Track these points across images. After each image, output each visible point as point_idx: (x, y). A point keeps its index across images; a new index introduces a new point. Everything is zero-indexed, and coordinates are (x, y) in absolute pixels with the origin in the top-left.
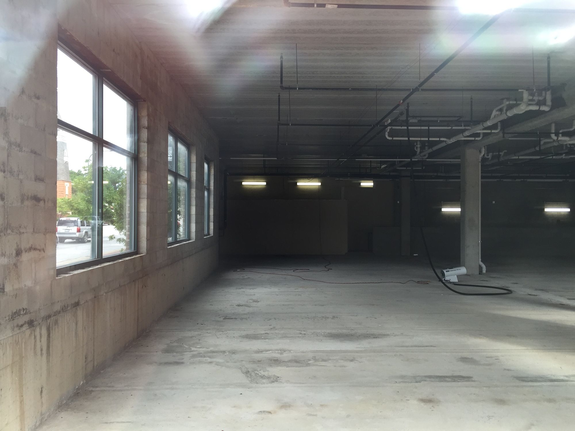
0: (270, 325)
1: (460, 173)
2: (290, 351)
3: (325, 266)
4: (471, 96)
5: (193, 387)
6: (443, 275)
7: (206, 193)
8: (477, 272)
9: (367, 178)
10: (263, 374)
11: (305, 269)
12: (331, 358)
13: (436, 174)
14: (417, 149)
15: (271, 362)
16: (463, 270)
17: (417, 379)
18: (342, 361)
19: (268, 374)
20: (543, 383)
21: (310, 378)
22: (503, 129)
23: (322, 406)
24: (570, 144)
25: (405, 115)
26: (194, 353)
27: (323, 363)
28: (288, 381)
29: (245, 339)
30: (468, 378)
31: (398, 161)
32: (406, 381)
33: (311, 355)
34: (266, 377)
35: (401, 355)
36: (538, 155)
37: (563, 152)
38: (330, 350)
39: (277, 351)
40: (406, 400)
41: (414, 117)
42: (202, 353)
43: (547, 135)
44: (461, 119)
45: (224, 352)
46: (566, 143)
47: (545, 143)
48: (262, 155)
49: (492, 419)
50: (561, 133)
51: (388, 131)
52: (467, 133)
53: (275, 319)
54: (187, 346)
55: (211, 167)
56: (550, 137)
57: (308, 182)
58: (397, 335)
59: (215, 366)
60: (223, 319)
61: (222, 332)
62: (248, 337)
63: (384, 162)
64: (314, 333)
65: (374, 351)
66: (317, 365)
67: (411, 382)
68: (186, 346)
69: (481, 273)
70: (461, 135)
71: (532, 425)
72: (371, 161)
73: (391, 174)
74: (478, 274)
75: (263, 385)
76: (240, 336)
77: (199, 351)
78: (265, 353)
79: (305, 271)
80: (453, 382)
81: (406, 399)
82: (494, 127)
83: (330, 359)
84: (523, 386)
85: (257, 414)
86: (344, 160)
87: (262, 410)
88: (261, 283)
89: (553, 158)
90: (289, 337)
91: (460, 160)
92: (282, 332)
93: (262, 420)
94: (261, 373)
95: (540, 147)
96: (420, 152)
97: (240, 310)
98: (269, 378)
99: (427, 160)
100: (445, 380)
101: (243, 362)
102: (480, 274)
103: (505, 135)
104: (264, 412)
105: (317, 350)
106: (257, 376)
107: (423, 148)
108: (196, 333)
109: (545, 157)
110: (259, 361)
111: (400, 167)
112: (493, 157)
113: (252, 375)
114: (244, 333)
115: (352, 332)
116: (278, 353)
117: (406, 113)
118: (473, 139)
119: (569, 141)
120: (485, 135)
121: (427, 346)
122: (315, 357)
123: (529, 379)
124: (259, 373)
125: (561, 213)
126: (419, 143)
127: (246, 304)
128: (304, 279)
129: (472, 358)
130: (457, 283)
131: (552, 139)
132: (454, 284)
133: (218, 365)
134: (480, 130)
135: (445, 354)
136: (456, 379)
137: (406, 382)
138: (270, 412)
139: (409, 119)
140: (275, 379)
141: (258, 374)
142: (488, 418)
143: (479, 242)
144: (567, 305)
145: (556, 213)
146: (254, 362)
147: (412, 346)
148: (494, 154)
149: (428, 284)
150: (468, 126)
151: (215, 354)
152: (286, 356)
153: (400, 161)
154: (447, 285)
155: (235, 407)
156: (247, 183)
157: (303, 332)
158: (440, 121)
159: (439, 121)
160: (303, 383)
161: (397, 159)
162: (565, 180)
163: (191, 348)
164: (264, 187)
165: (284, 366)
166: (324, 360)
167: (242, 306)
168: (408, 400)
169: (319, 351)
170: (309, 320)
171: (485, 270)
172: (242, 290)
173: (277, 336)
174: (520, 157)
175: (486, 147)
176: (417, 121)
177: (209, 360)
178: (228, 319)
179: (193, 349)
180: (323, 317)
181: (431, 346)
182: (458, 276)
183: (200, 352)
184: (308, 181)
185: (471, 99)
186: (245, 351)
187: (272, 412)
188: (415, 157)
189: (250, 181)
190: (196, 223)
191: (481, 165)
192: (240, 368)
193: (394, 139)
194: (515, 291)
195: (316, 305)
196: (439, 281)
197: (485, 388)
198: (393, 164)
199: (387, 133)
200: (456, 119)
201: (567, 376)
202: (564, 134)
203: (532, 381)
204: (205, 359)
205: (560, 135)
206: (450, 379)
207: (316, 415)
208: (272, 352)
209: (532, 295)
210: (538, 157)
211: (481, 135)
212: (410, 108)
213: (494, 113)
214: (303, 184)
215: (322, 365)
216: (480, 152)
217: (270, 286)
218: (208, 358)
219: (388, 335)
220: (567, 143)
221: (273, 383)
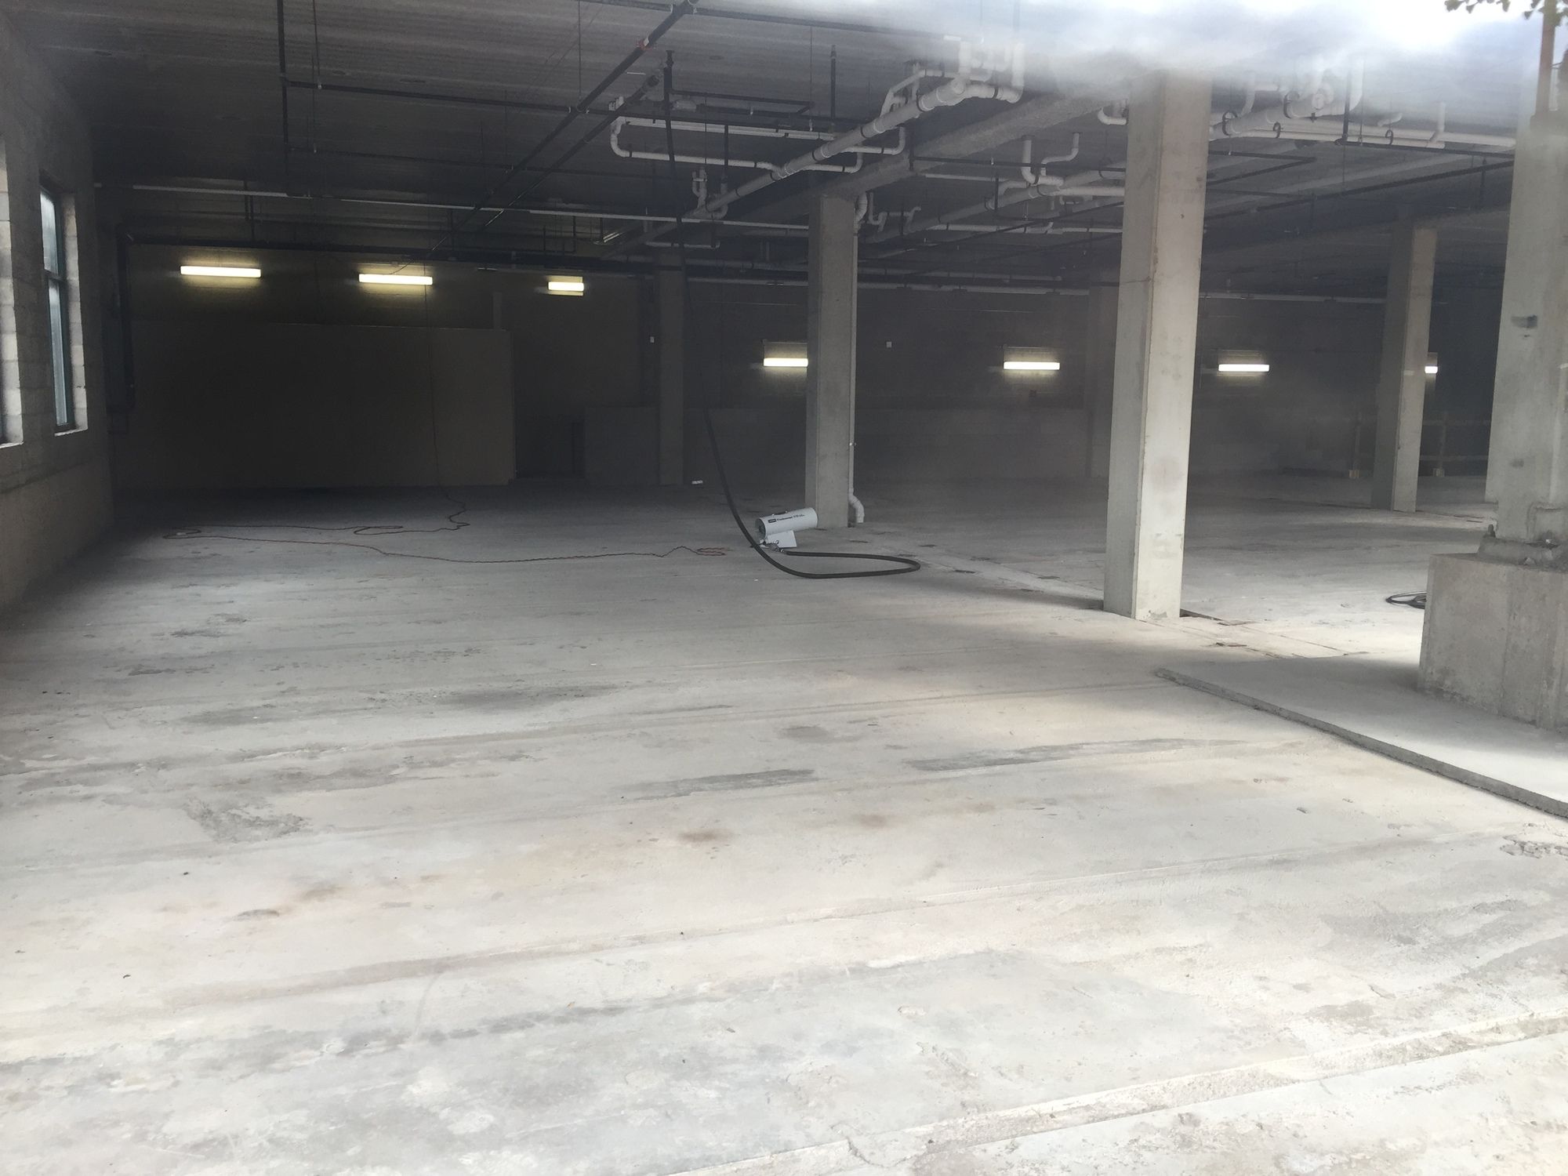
0: (279, 684)
1: (807, 263)
2: (338, 748)
3: (450, 517)
4: (834, 46)
5: (31, 869)
6: (762, 530)
7: (54, 296)
8: (844, 521)
9: (567, 268)
10: (256, 815)
11: (387, 528)
12: (457, 757)
13: (748, 265)
14: (698, 190)
15: (281, 781)
16: (808, 517)
17: (679, 788)
18: (488, 762)
19: (271, 814)
20: (971, 771)
21: (394, 812)
22: (910, 146)
23: (425, 879)
24: (1066, 198)
25: (661, 86)
26: (34, 774)
27: (435, 772)
28: (329, 828)
29: (200, 724)
30: (803, 775)
31: (649, 221)
32: (650, 795)
33: (400, 754)
34: (262, 823)
35: (644, 734)
36: (992, 224)
37: (1048, 217)
38: (454, 738)
39: (299, 751)
40: (650, 840)
41: (687, 94)
42: (59, 773)
43: (1013, 169)
44: (807, 112)
45: (132, 765)
46: (1054, 194)
47: (1009, 192)
48: (241, 183)
49: (851, 861)
50: (1044, 166)
51: (619, 129)
52: (823, 153)
53: (296, 665)
54: (10, 756)
55: (68, 212)
56: (1020, 177)
57: (391, 274)
58: (637, 686)
59: (104, 806)
60: (130, 674)
61: (125, 712)
62: (210, 720)
63: (612, 225)
64: (411, 695)
65: (575, 731)
66: (416, 778)
67: (666, 797)
68: (7, 759)
69: (852, 524)
70: (809, 157)
71: (940, 865)
72: (574, 217)
73: (634, 258)
74: (846, 525)
75: (255, 845)
76: (185, 719)
77: (48, 769)
78: (261, 760)
79: (390, 531)
80: (769, 785)
81: (650, 837)
82: (888, 139)
83: (453, 761)
84: (924, 782)
85: (234, 920)
86: (499, 210)
87: (250, 908)
88: (254, 569)
89: (1026, 232)
90: (340, 711)
91: (807, 227)
92: (316, 698)
93: (251, 933)
94: (248, 813)
95: (996, 204)
96: (708, 201)
97: (185, 646)
98: (272, 823)
99: (725, 222)
100: (749, 783)
101: (194, 789)
102: (849, 526)
103: (916, 162)
104: (256, 912)
105: (418, 738)
106: (238, 820)
107: (713, 188)
108: (42, 718)
109: (1009, 229)
110: (242, 782)
111: (657, 239)
112: (889, 224)
113: (221, 821)
114: (197, 710)
115: (518, 687)
116: (303, 756)
117: (663, 79)
118: (839, 169)
119: (1063, 188)
120: (869, 159)
121: (710, 707)
122: (411, 757)
123: (941, 764)
124: (243, 812)
125: (1040, 373)
126: (703, 172)
127: (204, 629)
128: (388, 554)
129: (814, 727)
130: (796, 550)
131: (1025, 180)
132: (788, 552)
133: (111, 803)
134: (856, 145)
135: (754, 722)
136: (774, 779)
137: (652, 798)
138: (273, 913)
139: (671, 100)
140: (294, 825)
141: (239, 817)
142: (842, 860)
143: (851, 444)
144: (1036, 591)
145: (1030, 372)
146: (227, 785)
147: (672, 711)
148: (891, 214)
149: (723, 554)
150: (825, 130)
151: (103, 773)
152: (325, 762)
153: (654, 221)
154: (770, 556)
155: (165, 909)
156: (199, 271)
157: (380, 696)
158: (754, 112)
159: (752, 113)
160: (374, 828)
161: (644, 215)
162: (1051, 290)
163: (22, 761)
164: (253, 283)
165: (319, 789)
166: (435, 764)
167: (192, 634)
168: (654, 840)
169: (424, 741)
170: (398, 663)
171: (863, 515)
172: (191, 590)
173: (300, 711)
174: (951, 228)
175: (872, 194)
176: (695, 108)
177: (83, 790)
178: (147, 672)
179: (29, 764)
180: (439, 652)
181: (721, 706)
182: (799, 533)
183: (53, 771)
184: (392, 270)
185: (833, 53)
186: (199, 759)
187: (280, 911)
188: (695, 213)
189: (208, 262)
190: (24, 387)
191: (860, 244)
192: (185, 804)
193: (635, 155)
194: (926, 565)
195: (418, 622)
196: (752, 547)
197: (839, 794)
198: (635, 230)
199: (614, 137)
200: (796, 109)
201: (1021, 752)
202: (1054, 170)
203: (945, 768)
204: (69, 788)
205: (1043, 172)
206: (759, 781)
207: (408, 905)
208: (285, 755)
209: (964, 572)
210: (993, 229)
211: (859, 162)
212: (675, 67)
213: (890, 100)
214: (377, 279)
215: (430, 777)
216: (857, 207)
217: (280, 575)
218: (80, 787)
219: (614, 687)
220: (1059, 193)
221: (284, 836)
